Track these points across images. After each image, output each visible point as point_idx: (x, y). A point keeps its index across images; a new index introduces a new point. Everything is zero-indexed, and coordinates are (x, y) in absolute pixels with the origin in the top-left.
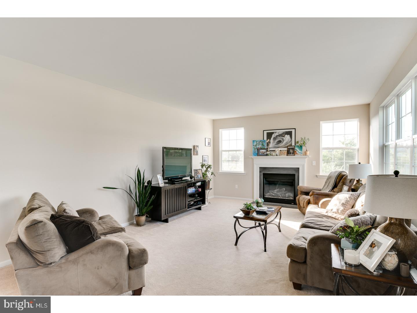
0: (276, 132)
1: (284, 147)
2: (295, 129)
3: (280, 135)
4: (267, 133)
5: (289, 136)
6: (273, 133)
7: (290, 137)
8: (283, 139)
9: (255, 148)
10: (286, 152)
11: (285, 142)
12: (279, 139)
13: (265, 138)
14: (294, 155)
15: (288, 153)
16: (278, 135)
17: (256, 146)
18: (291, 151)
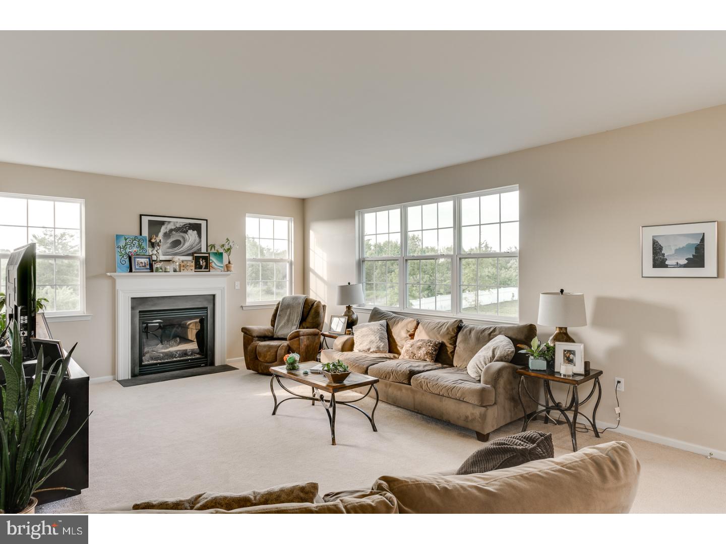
0: (169, 222)
1: (186, 253)
2: (207, 220)
3: (177, 230)
4: (149, 221)
5: (195, 232)
6: (163, 223)
7: (197, 236)
8: (183, 238)
9: (123, 252)
10: (193, 264)
11: (187, 245)
12: (176, 236)
13: (145, 233)
14: (209, 271)
15: (198, 267)
16: (173, 227)
17: (125, 247)
18: (201, 262)
